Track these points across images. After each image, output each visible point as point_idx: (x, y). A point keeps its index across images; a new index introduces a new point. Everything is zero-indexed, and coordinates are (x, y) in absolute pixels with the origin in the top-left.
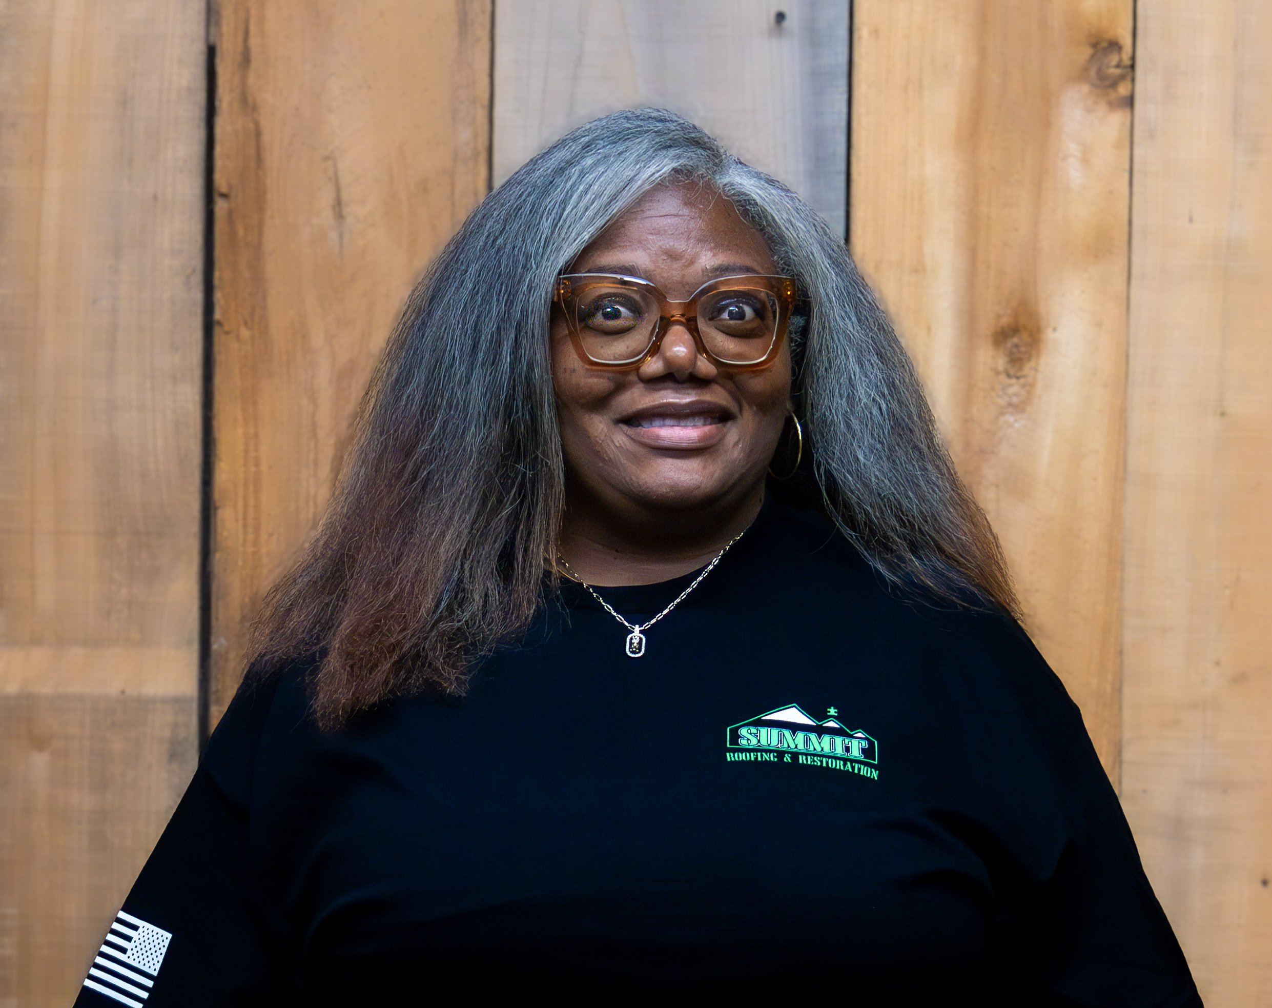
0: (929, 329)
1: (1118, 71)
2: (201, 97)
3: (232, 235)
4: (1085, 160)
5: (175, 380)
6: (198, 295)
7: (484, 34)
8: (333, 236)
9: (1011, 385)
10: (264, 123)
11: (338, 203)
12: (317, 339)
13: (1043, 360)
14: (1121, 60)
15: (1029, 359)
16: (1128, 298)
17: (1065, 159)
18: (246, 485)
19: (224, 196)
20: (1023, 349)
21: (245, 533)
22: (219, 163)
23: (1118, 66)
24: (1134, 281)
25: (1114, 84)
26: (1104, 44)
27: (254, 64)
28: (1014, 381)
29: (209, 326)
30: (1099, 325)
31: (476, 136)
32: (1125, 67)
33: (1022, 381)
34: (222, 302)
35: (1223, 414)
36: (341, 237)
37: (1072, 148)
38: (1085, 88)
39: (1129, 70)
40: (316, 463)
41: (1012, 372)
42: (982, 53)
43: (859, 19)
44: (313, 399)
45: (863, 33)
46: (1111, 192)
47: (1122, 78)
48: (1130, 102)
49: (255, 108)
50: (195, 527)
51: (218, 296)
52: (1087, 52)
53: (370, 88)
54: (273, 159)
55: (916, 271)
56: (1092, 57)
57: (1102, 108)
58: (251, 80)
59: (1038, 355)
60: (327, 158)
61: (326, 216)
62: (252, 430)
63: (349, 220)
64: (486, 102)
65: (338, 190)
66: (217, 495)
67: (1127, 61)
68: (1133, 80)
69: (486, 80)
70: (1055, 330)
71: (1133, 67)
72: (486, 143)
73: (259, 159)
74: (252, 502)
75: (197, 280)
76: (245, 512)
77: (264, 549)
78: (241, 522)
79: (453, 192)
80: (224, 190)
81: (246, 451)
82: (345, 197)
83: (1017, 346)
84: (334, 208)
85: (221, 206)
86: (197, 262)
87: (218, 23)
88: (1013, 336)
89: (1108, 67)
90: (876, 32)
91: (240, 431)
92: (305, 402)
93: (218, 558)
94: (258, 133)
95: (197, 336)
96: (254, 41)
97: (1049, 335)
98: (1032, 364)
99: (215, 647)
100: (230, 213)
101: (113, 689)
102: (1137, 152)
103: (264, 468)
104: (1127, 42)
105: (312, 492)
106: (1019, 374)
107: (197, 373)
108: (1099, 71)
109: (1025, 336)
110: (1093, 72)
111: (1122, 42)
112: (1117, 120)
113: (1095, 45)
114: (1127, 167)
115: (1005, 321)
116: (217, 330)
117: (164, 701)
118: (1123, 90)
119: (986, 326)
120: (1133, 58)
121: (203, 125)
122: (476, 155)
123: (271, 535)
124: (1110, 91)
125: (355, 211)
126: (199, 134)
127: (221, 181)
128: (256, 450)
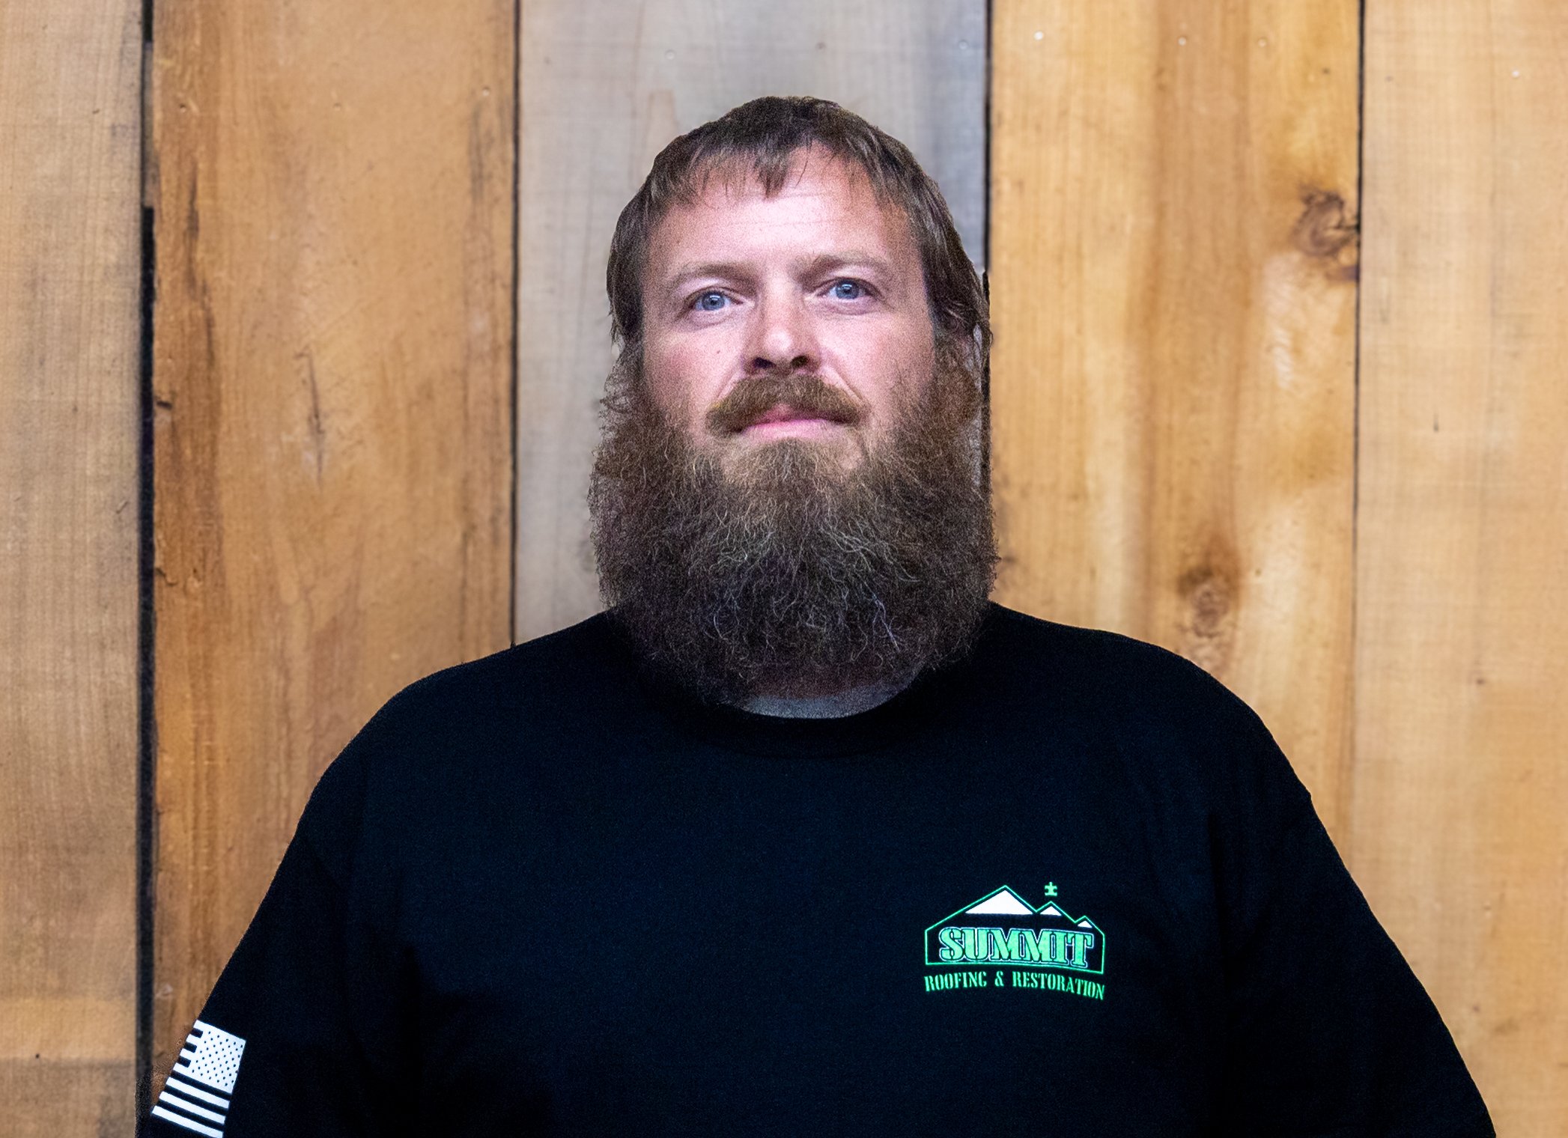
0: (1093, 572)
1: (1339, 234)
2: (135, 276)
3: (176, 456)
4: (1297, 351)
5: (102, 646)
6: (133, 536)
7: (505, 191)
8: (310, 457)
9: (1200, 646)
10: (217, 309)
11: (316, 413)
12: (290, 592)
13: (1243, 613)
14: (1342, 220)
15: (1225, 612)
16: (1355, 531)
17: (1269, 349)
18: (196, 785)
19: (166, 405)
20: (1216, 598)
21: (196, 846)
22: (158, 362)
23: (1339, 227)
24: (1361, 509)
25: (1334, 251)
26: (1321, 199)
27: (202, 234)
28: (1205, 640)
29: (147, 574)
30: (1316, 566)
31: (495, 325)
32: (1348, 228)
33: (1216, 640)
34: (164, 544)
35: (1480, 682)
36: (320, 458)
37: (1280, 335)
38: (1296, 257)
39: (1354, 231)
40: (289, 755)
41: (1202, 628)
42: (1160, 211)
43: (997, 168)
44: (286, 673)
45: (1003, 186)
46: (1330, 392)
47: (1345, 242)
48: (1355, 274)
49: (205, 290)
50: (130, 841)
51: (158, 536)
52: (1298, 209)
53: (355, 263)
54: (228, 358)
55: (1075, 497)
56: (1306, 214)
57: (1318, 282)
58: (199, 255)
59: (1237, 607)
60: (300, 355)
61: (300, 432)
62: (204, 712)
63: (330, 437)
64: (508, 280)
65: (315, 395)
66: (159, 797)
67: (1350, 219)
68: (1359, 245)
69: (508, 253)
70: (1258, 572)
71: (1358, 228)
72: (509, 334)
73: (211, 358)
74: (205, 805)
75: (132, 513)
76: (196, 819)
77: (221, 871)
78: (191, 833)
79: (465, 398)
80: (165, 398)
81: (196, 740)
82: (324, 407)
83: (1208, 594)
84: (310, 420)
85: (162, 419)
86: (132, 494)
87: (156, 178)
88: (1204, 581)
89: (1326, 229)
90: (1020, 185)
91: (188, 713)
92: (273, 675)
93: (160, 879)
94: (210, 323)
95: (133, 588)
96: (203, 202)
97: (1252, 580)
98: (1229, 617)
99: (158, 995)
100: (174, 426)
101: (25, 1053)
102: (1366, 339)
103: (221, 763)
104: (1350, 195)
105: (285, 794)
106: (1212, 631)
107: (133, 639)
108: (1314, 233)
109: (1219, 581)
110: (1305, 236)
111: (1343, 197)
112: (1339, 296)
113: (1308, 200)
114: (1352, 358)
115: (1193, 562)
116: (158, 582)
117: (91, 1067)
118: (1346, 258)
119: (1168, 568)
120: (1359, 216)
121: (137, 312)
122: (495, 350)
123: (230, 850)
124: (1329, 259)
125: (335, 424)
126: (135, 325)
127: (160, 386)
128: (211, 739)
